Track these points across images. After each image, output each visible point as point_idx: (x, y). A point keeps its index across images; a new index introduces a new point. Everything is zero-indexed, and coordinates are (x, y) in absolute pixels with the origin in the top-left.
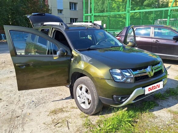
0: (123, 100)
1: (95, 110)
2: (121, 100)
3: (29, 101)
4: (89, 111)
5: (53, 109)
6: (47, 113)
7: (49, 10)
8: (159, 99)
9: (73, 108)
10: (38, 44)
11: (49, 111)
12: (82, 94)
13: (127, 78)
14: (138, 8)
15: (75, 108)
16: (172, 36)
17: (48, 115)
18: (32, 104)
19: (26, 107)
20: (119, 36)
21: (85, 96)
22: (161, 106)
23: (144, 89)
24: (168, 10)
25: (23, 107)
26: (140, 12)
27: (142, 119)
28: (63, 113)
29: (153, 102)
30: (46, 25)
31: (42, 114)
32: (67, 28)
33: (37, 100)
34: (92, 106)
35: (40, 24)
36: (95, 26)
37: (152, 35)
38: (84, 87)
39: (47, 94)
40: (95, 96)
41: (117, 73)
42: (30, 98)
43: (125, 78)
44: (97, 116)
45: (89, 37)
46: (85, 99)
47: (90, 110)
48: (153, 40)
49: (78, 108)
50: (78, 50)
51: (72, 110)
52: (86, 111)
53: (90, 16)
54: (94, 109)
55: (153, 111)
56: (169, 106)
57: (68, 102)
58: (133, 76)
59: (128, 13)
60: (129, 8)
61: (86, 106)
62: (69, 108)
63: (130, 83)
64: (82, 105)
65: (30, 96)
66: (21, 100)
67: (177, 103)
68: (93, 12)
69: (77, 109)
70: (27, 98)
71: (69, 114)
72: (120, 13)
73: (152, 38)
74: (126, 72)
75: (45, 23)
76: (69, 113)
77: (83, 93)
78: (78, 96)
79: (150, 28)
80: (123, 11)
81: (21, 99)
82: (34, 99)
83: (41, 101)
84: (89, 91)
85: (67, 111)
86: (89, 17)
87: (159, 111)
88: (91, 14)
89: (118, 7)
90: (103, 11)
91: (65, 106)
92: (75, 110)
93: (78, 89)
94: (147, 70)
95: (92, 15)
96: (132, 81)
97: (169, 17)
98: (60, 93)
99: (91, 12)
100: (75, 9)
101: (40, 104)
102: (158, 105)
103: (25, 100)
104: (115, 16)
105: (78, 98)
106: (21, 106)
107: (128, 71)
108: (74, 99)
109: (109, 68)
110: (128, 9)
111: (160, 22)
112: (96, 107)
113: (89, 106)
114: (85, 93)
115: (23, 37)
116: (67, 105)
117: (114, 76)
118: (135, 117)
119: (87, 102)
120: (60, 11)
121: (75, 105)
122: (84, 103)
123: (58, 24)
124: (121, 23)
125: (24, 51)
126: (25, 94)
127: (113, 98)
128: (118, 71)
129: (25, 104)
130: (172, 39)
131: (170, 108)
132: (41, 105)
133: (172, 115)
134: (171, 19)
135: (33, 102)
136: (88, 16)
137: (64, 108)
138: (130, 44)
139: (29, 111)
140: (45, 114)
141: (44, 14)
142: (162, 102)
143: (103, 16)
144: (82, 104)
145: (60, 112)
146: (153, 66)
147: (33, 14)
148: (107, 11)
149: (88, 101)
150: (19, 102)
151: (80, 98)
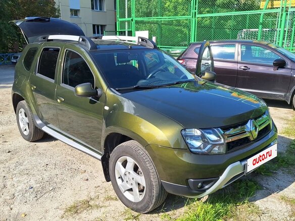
0: (207, 187)
1: (152, 206)
2: (202, 187)
3: (24, 187)
4: (142, 207)
5: (70, 202)
6: (60, 211)
7: (55, 9)
8: (261, 174)
9: (109, 198)
10: (39, 75)
11: (64, 206)
12: (127, 173)
13: (214, 145)
14: (208, 9)
15: (112, 199)
16: (270, 59)
17: (62, 217)
18: (29, 194)
19: (18, 201)
20: (181, 58)
21: (133, 178)
22: (267, 189)
23: (243, 163)
24: (260, 14)
25: (11, 201)
26: (211, 17)
27: (238, 218)
28: (90, 211)
29: (253, 183)
30: (52, 40)
31: (51, 213)
32: (94, 47)
33: (39, 185)
34: (147, 197)
35: (40, 38)
36: (144, 43)
37: (238, 58)
38: (131, 162)
39: (57, 171)
40: (152, 179)
41: (194, 136)
42: (26, 181)
43: (209, 146)
44: (156, 215)
45: (135, 63)
46: (132, 184)
47: (142, 205)
48: (239, 65)
49: (117, 198)
50: (116, 90)
51: (107, 203)
52: (135, 206)
53: (129, 22)
54: (152, 203)
55: (255, 200)
56: (280, 188)
57: (99, 186)
58: (224, 141)
59: (193, 17)
60: (195, 9)
61: (135, 197)
62: (102, 199)
63: (219, 154)
64: (128, 195)
65: (26, 176)
66: (8, 186)
67: (293, 182)
68: (133, 15)
69: (116, 202)
70: (19, 181)
71: (102, 212)
72: (179, 17)
73: (238, 63)
74: (210, 133)
75: (51, 37)
76: (103, 210)
77: (129, 173)
78: (119, 178)
79: (234, 46)
80: (184, 15)
81: (9, 183)
82: (32, 183)
83: (47, 187)
84: (140, 169)
85: (98, 207)
86: (126, 23)
87: (264, 199)
88: (130, 19)
89: (175, 8)
90: (148, 14)
91: (93, 195)
92: (113, 203)
93: (119, 164)
94: (248, 127)
95: (132, 20)
96: (222, 150)
97: (260, 26)
98: (83, 167)
99: (129, 16)
100: (101, 9)
101: (45, 192)
102: (261, 187)
103: (16, 186)
104: (170, 23)
105: (119, 181)
106: (8, 198)
107: (214, 131)
108: (110, 182)
109: (181, 127)
110: (194, 11)
111: (246, 34)
112: (154, 201)
113: (140, 198)
114: (132, 172)
115: (9, 59)
116: (97, 194)
117: (189, 141)
118: (226, 214)
119: (136, 190)
120: (75, 12)
121: (113, 194)
122: (131, 190)
123: (76, 38)
124: (179, 35)
125: (12, 85)
126: (15, 172)
127: (187, 184)
128: (197, 132)
129: (16, 195)
130: (272, 64)
131: (281, 192)
132: (47, 194)
133: (289, 207)
134: (265, 30)
135: (32, 190)
136: (125, 21)
137: (91, 199)
138: (207, 75)
139: (25, 209)
140: (56, 214)
141: (47, 18)
142: (267, 180)
143: (148, 22)
144: (127, 192)
145: (85, 209)
146: (256, 119)
147: (26, 18)
148: (156, 14)
149: (139, 188)
150: (4, 190)
151: (123, 180)
